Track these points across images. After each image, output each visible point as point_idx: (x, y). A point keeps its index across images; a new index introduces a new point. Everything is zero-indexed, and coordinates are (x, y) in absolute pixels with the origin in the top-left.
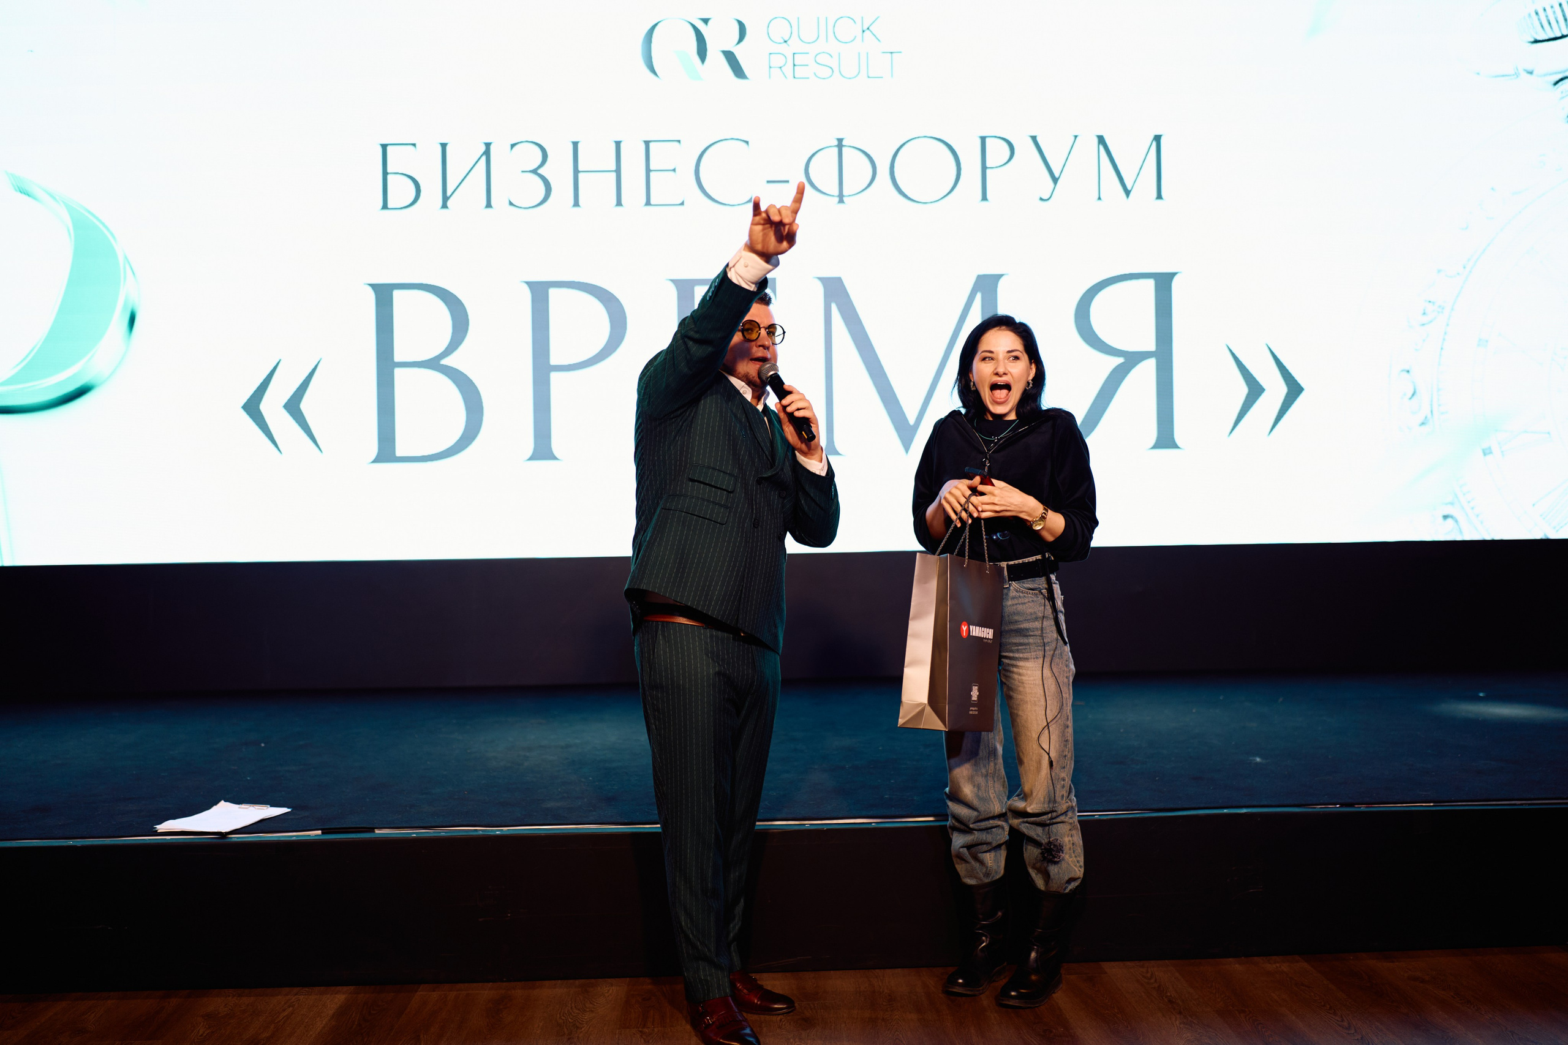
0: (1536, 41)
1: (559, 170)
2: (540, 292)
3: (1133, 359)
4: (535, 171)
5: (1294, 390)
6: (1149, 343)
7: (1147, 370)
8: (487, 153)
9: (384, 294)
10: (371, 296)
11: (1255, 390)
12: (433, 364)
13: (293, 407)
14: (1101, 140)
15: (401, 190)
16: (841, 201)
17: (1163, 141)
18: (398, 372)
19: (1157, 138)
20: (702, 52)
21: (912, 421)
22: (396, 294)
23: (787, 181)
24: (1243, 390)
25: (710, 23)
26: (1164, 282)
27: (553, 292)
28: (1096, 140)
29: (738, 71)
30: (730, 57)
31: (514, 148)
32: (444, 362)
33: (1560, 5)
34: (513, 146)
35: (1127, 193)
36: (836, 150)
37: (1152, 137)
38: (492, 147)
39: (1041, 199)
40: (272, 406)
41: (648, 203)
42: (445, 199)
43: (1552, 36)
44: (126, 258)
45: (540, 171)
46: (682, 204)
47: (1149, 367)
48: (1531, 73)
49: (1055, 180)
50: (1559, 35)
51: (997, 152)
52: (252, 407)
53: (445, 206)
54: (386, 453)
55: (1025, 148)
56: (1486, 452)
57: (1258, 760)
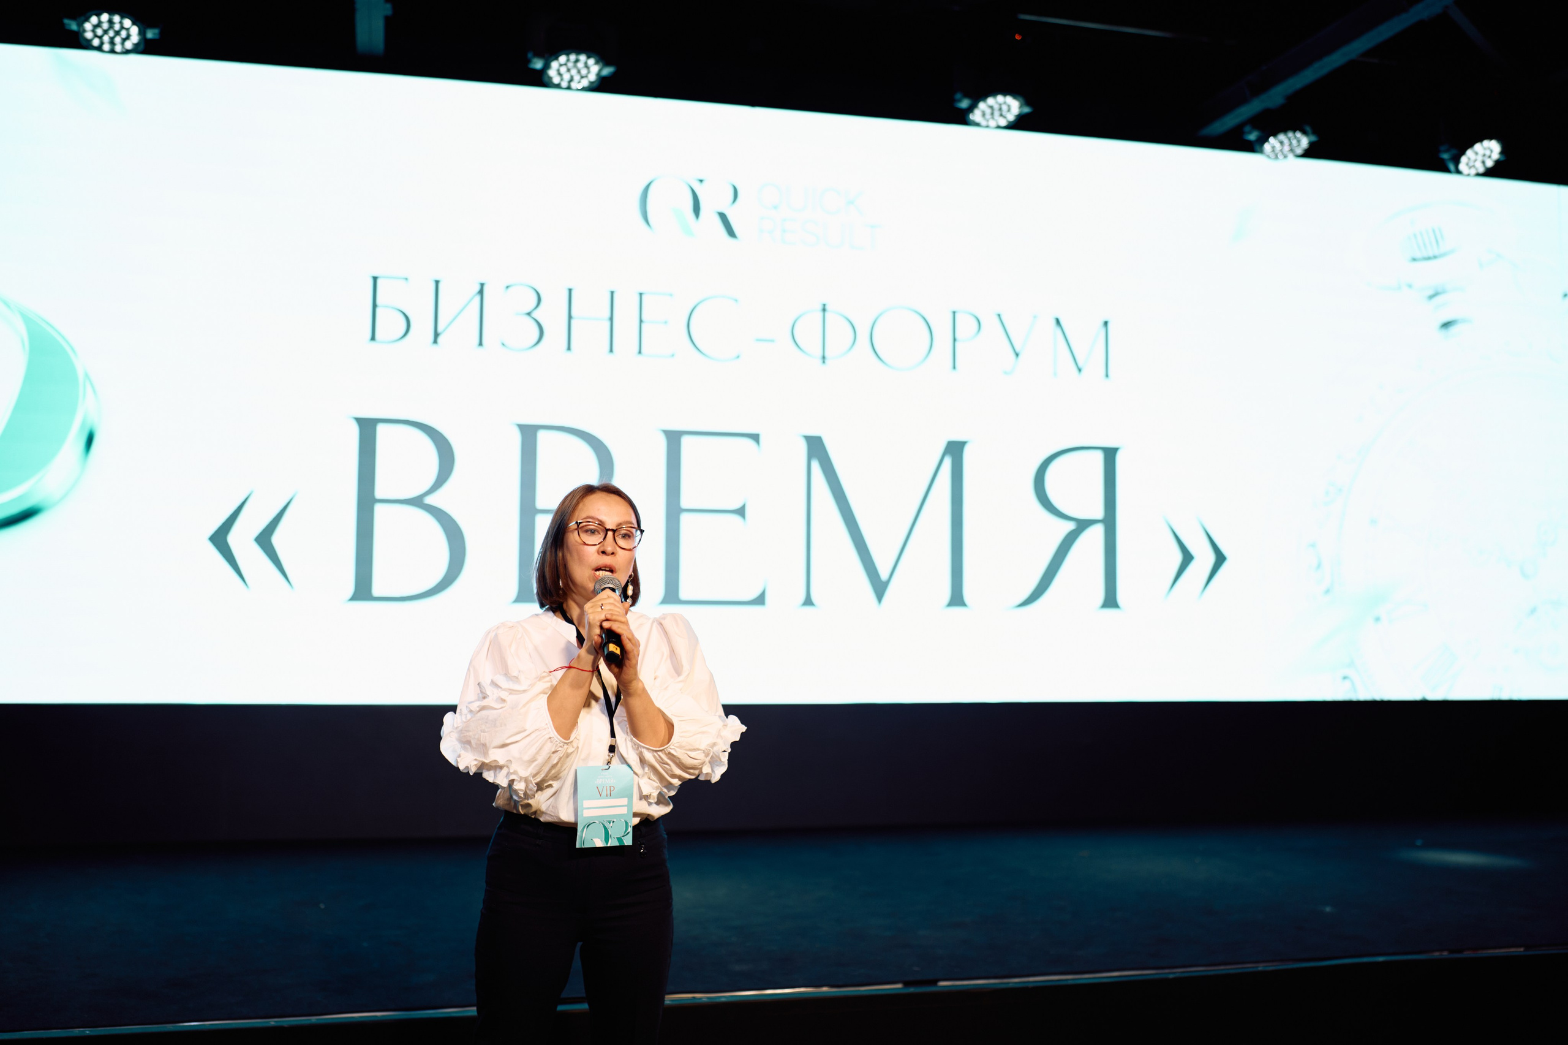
0: (1414, 260)
1: (552, 315)
2: (529, 433)
3: (1083, 525)
4: (529, 314)
5: (1220, 559)
6: (1099, 513)
7: (1095, 535)
8: (481, 292)
9: (367, 427)
10: (354, 430)
11: (1187, 558)
12: (417, 502)
13: (264, 540)
14: (1058, 321)
15: (390, 324)
16: (824, 362)
17: (1109, 325)
18: (378, 508)
19: (1106, 323)
20: (697, 209)
21: (884, 575)
22: (381, 428)
23: (773, 341)
24: (1178, 557)
25: (704, 182)
26: (1110, 454)
27: (541, 435)
28: (1054, 322)
29: (731, 233)
30: (723, 217)
31: (510, 289)
32: (428, 500)
33: (1434, 231)
34: (507, 287)
35: (1080, 370)
36: (821, 314)
37: (1102, 323)
38: (486, 288)
39: (1006, 373)
40: (241, 539)
41: (640, 352)
42: (436, 335)
43: (1425, 255)
44: (87, 376)
45: (534, 315)
46: (673, 355)
47: (1097, 532)
48: (1410, 286)
49: (1017, 355)
50: (1431, 254)
51: (966, 326)
52: (220, 539)
53: (435, 342)
54: (363, 590)
55: (991, 325)
56: (1378, 619)
57: (1328, 909)
